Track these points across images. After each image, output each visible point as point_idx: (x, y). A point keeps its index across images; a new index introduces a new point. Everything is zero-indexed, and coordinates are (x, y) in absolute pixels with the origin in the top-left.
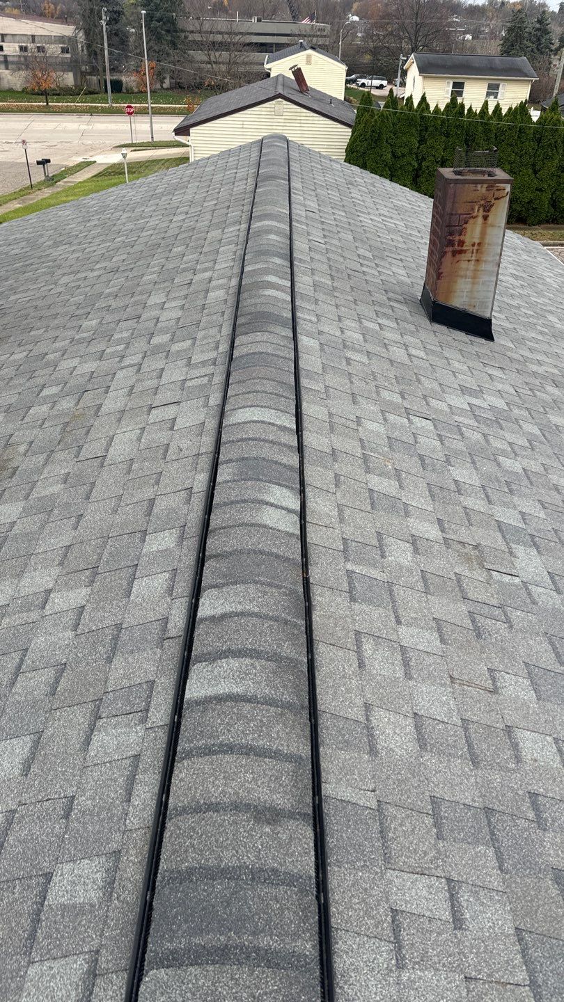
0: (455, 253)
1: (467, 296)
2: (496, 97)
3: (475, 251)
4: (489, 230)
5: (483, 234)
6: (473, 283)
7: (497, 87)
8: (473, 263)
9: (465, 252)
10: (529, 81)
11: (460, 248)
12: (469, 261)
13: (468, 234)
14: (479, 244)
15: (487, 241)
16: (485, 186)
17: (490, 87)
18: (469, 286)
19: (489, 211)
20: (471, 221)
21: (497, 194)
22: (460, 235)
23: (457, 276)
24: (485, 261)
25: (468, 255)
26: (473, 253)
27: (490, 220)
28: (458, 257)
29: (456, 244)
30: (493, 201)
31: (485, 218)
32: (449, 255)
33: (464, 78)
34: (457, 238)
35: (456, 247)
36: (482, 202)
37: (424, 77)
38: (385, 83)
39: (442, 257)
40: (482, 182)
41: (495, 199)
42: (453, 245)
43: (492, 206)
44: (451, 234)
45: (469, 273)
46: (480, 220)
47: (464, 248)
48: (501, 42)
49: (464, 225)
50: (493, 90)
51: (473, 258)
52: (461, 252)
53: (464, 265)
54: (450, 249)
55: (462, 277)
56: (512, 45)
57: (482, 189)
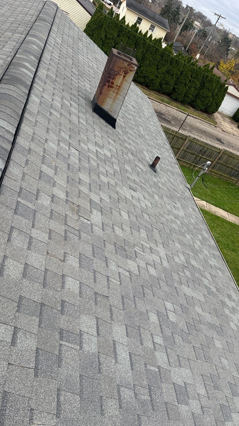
0: (109, 86)
1: (109, 106)
2: (152, 31)
3: (117, 89)
4: (124, 82)
5: (122, 83)
6: (113, 102)
7: (154, 27)
8: (115, 93)
9: (113, 87)
10: (166, 31)
11: (111, 85)
12: (114, 92)
13: (116, 81)
14: (119, 86)
15: (122, 87)
16: (127, 63)
17: (152, 26)
18: (111, 102)
19: (126, 74)
20: (118, 75)
21: (131, 69)
22: (113, 79)
23: (108, 96)
24: (120, 95)
25: (114, 89)
26: (116, 89)
27: (126, 78)
28: (110, 88)
29: (111, 82)
30: (129, 71)
31: (124, 77)
32: (107, 86)
33: (143, 17)
34: (111, 80)
35: (110, 84)
36: (125, 70)
37: (128, 9)
38: (112, 3)
39: (104, 86)
40: (127, 61)
41: (130, 70)
42: (109, 83)
43: (128, 73)
44: (110, 78)
45: (113, 97)
46: (122, 77)
47: (113, 86)
48: (161, 9)
49: (115, 76)
50: (152, 28)
51: (116, 91)
52: (112, 87)
53: (111, 93)
54: (107, 84)
55: (109, 97)
56: (165, 13)
57: (126, 64)
